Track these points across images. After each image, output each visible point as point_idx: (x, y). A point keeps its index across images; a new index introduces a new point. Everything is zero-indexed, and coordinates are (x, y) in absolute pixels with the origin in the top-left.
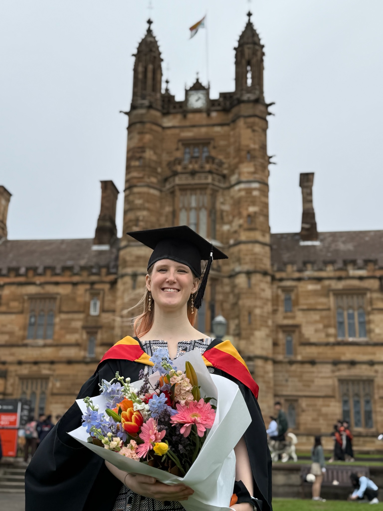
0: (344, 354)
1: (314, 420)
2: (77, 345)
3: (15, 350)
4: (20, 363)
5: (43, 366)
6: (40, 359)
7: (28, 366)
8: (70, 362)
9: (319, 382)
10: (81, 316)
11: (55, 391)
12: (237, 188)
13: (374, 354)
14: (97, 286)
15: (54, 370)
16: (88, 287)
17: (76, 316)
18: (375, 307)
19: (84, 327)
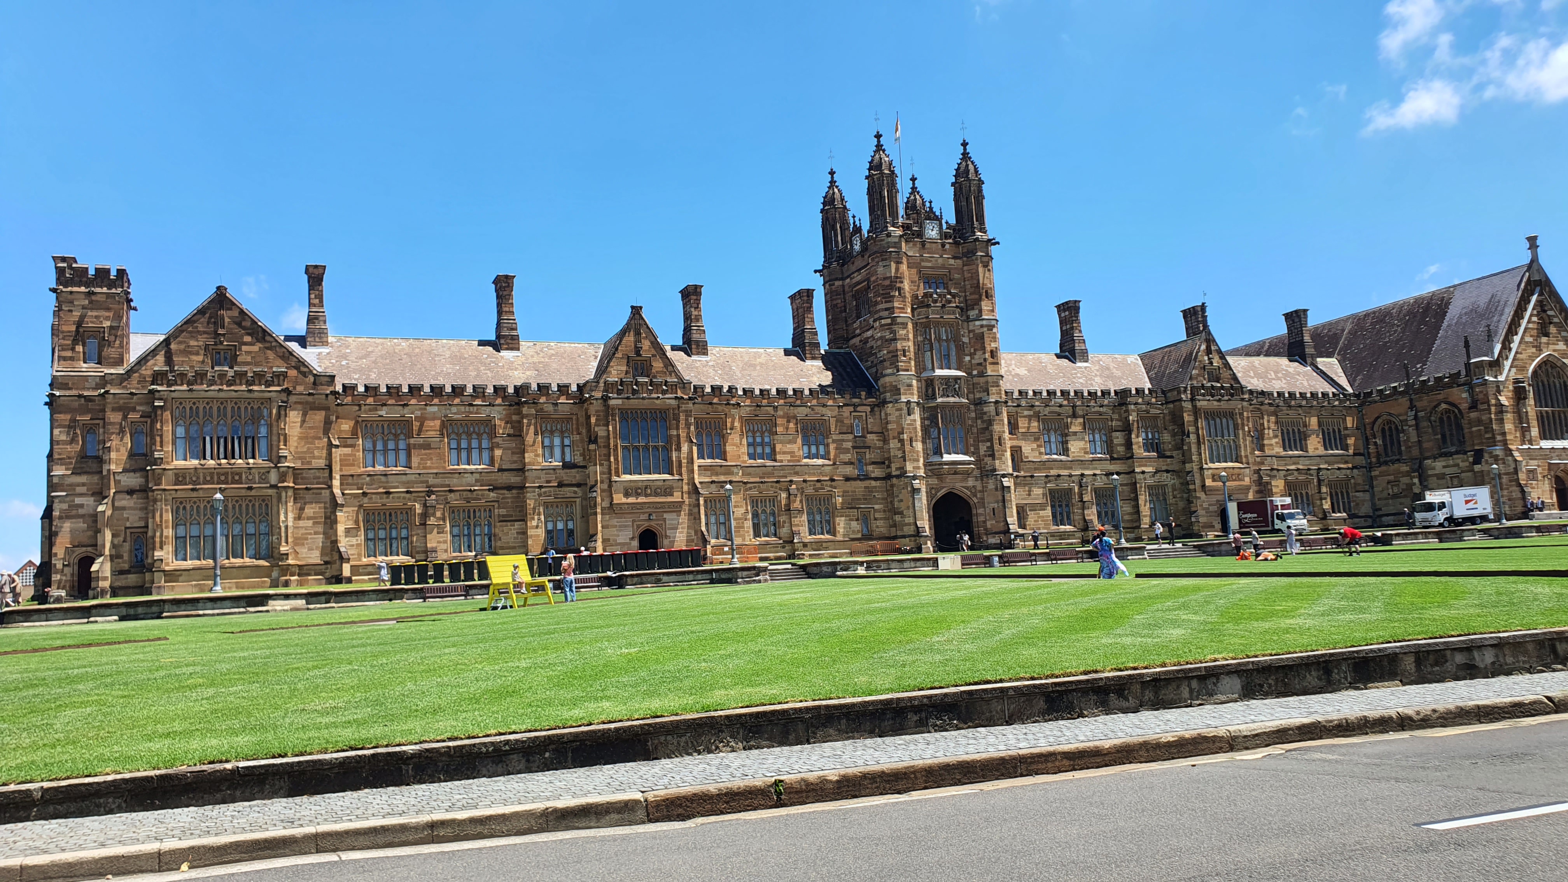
2: (851, 463)
4: (805, 481)
5: (824, 483)
7: (811, 483)
10: (851, 437)
12: (977, 323)
14: (859, 409)
16: (851, 408)
17: (845, 437)
19: (854, 447)
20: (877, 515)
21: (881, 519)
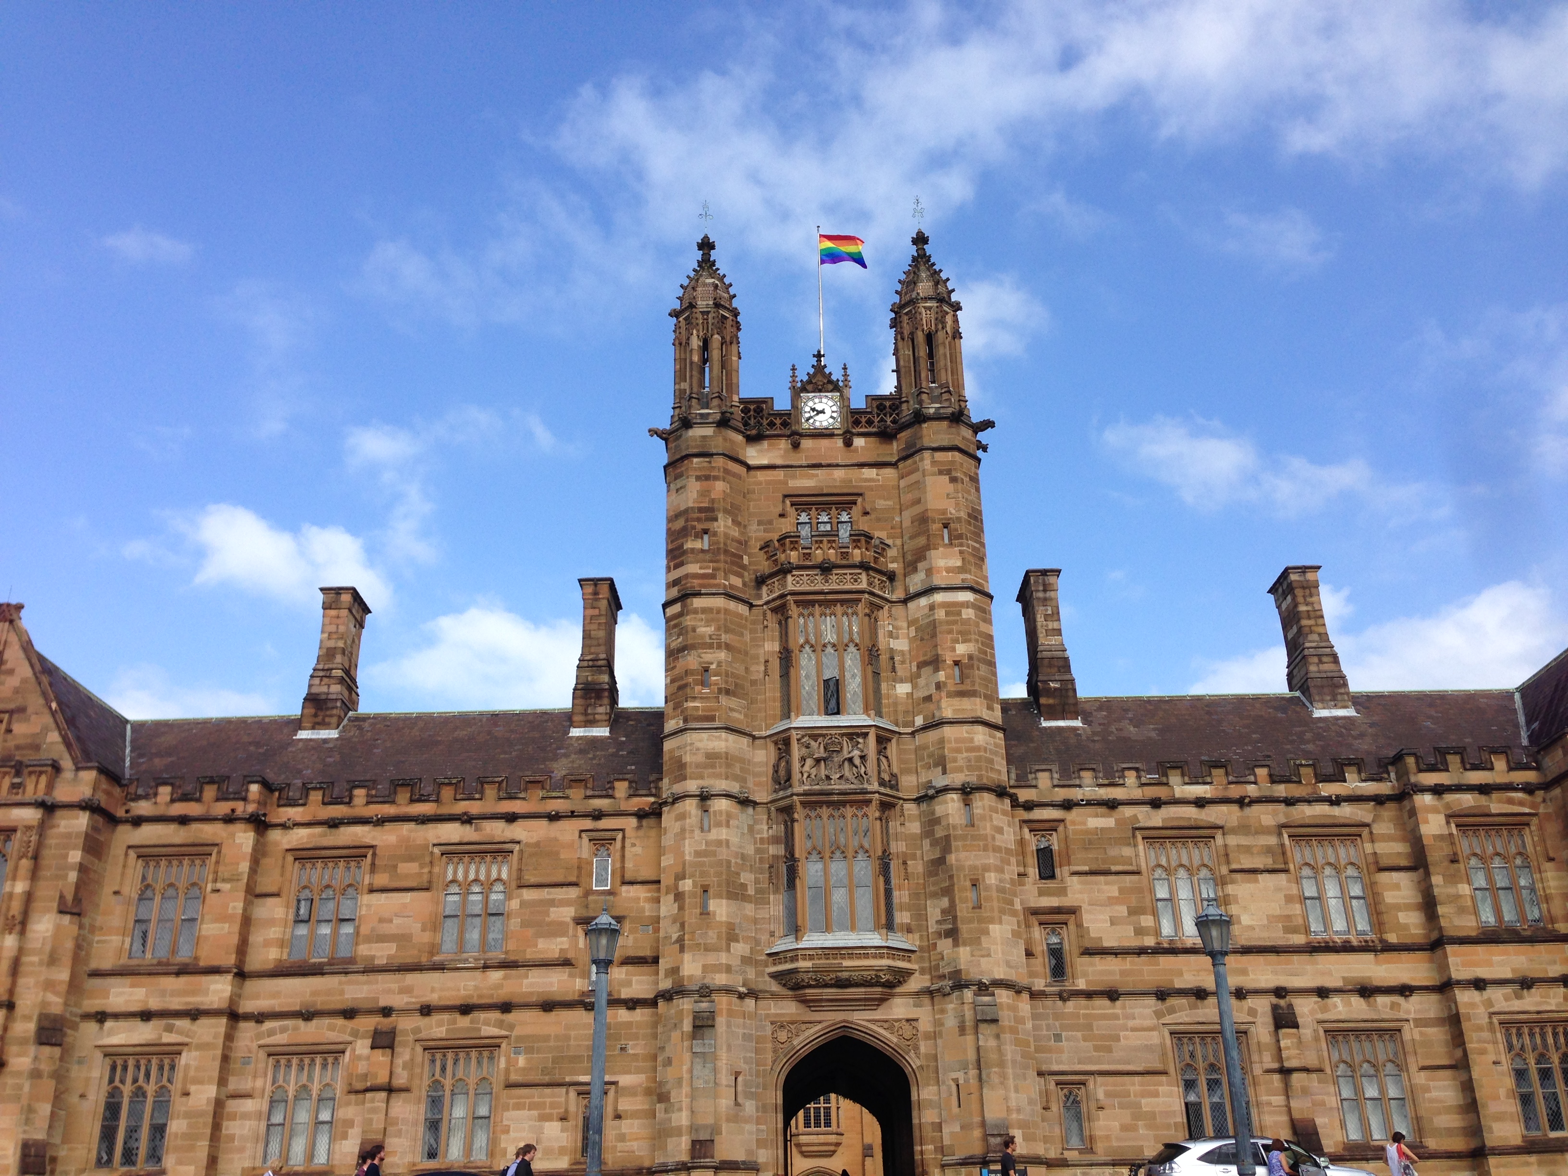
0: (1180, 973)
1: (1125, 1128)
2: (564, 963)
3: (411, 978)
4: (426, 1010)
5: (483, 1016)
6: (475, 1001)
7: (445, 1017)
8: (548, 1006)
9: (1130, 1040)
10: (573, 893)
11: (514, 1077)
12: (923, 601)
13: (1244, 972)
14: (608, 823)
15: (511, 1027)
16: (585, 824)
17: (560, 894)
18: (1234, 866)
19: (579, 921)
20: (624, 1105)
21: (634, 1115)
